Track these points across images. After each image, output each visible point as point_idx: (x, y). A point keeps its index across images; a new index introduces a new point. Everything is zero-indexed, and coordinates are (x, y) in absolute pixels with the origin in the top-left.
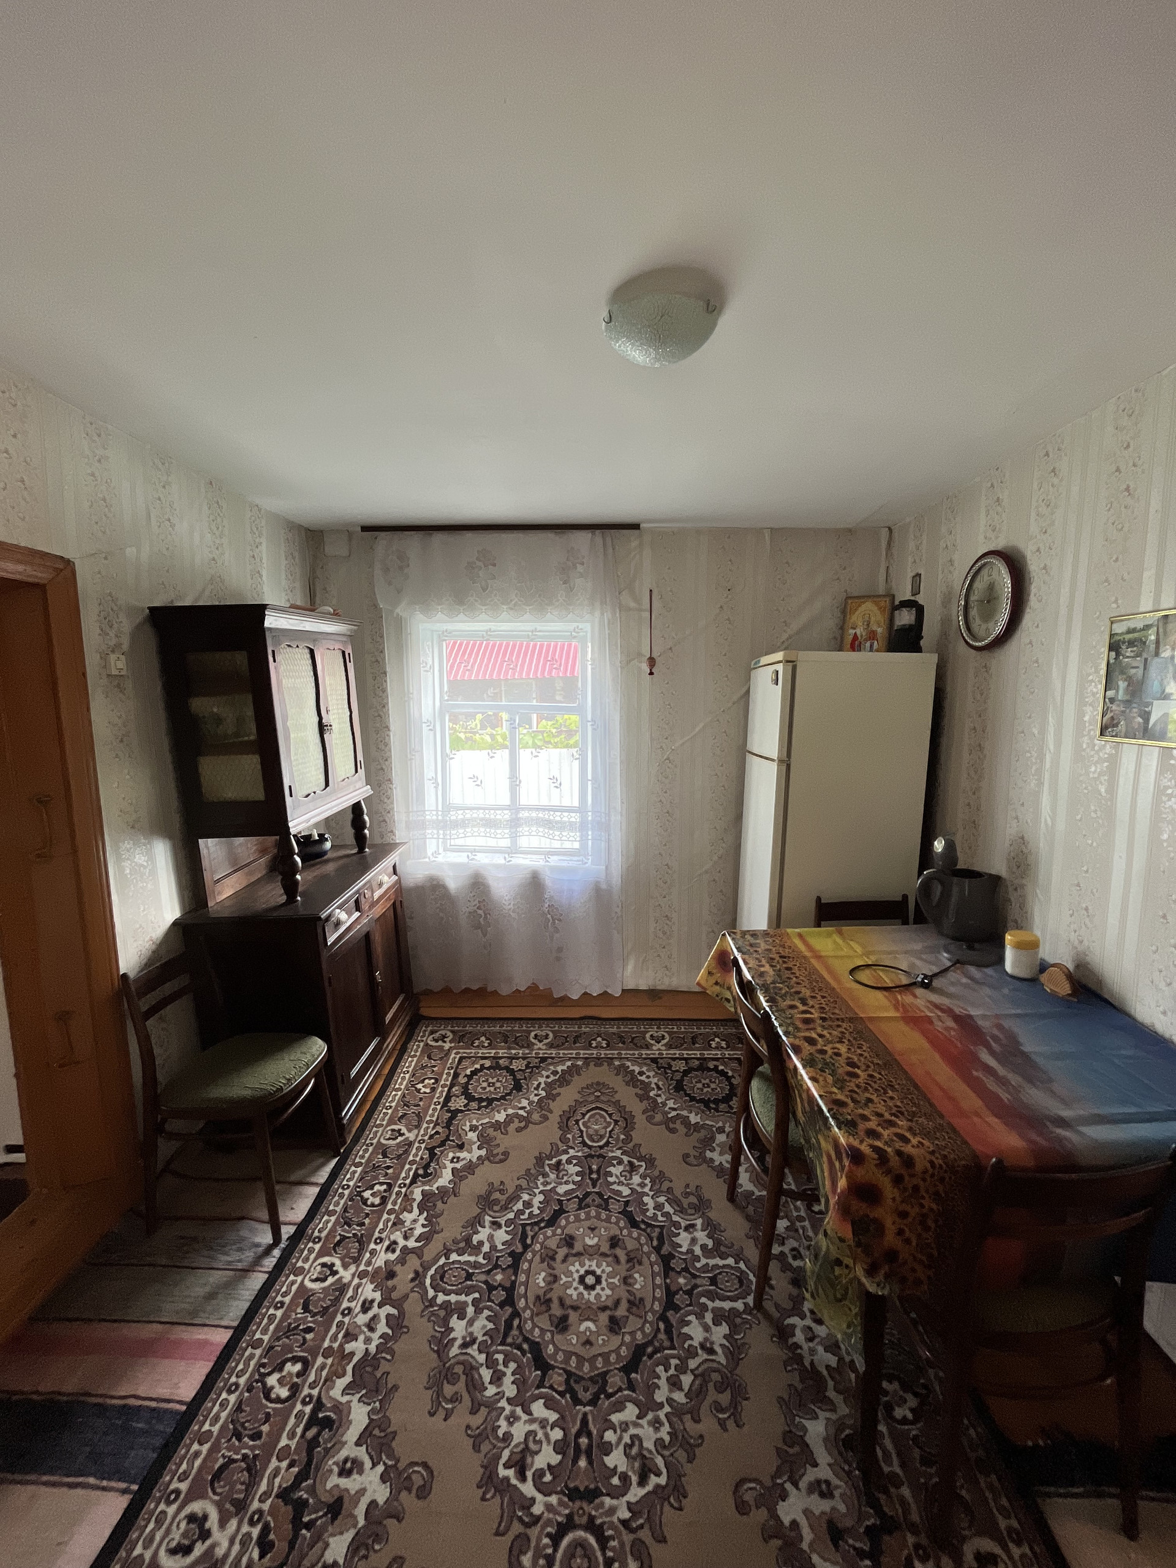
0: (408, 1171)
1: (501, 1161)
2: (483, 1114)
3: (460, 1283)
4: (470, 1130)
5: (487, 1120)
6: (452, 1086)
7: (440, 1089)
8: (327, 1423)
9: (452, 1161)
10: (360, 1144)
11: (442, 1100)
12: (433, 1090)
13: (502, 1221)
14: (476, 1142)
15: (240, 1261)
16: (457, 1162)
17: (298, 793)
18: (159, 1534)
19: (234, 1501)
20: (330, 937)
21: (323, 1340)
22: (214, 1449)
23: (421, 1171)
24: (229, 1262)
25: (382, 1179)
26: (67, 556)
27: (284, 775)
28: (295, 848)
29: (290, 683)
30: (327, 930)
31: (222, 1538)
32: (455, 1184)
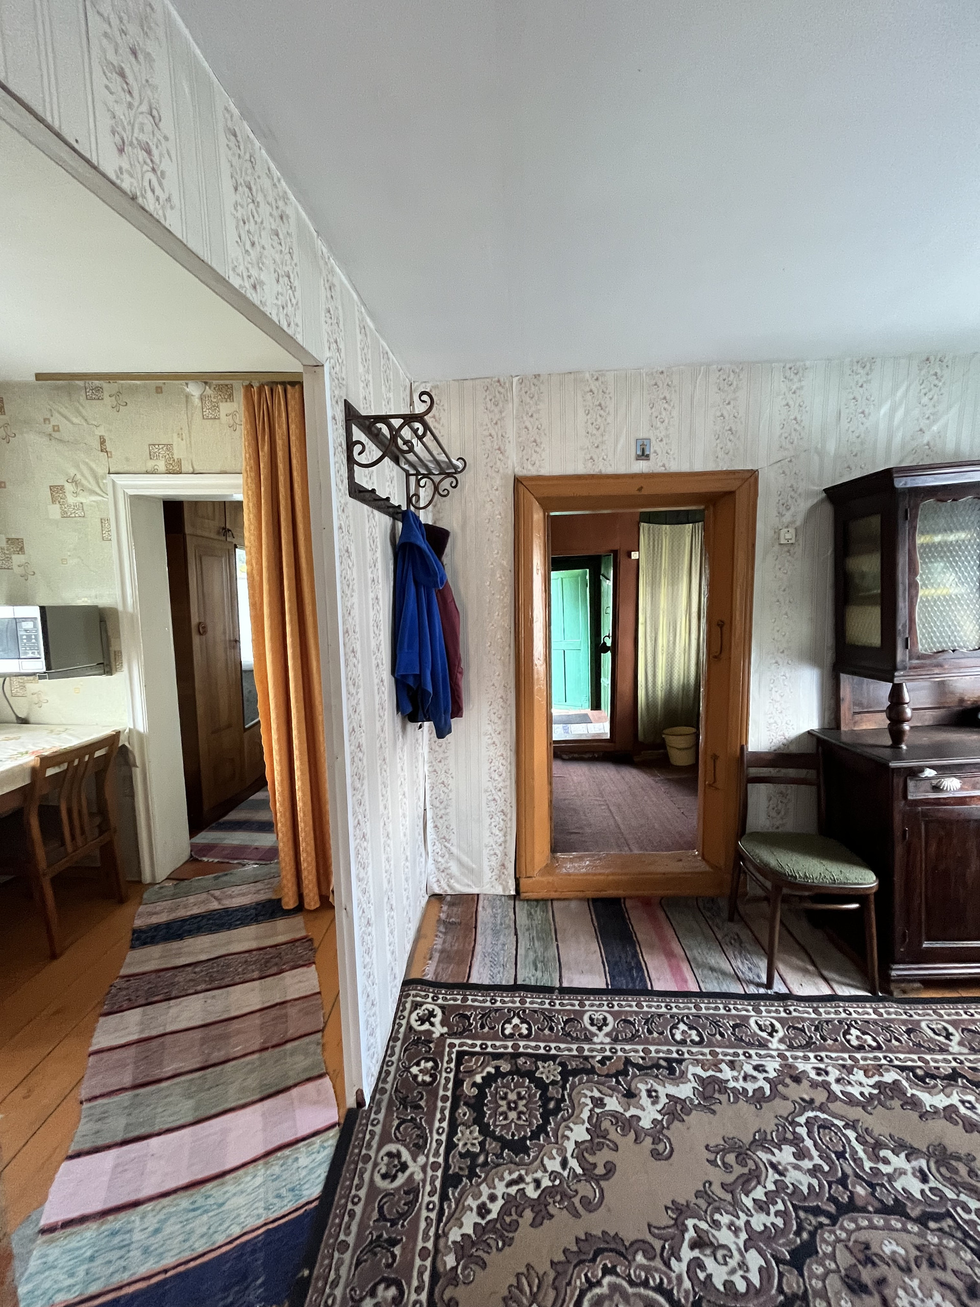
0: (910, 1059)
3: (828, 1147)
8: (672, 1071)
9: (962, 1102)
10: (900, 1006)
15: (743, 973)
16: (967, 1108)
17: (920, 647)
18: (595, 1008)
19: (617, 1035)
20: (916, 792)
21: (719, 1047)
22: (637, 1013)
23: (920, 1072)
24: (738, 968)
25: (880, 1039)
26: (755, 468)
27: (900, 627)
28: (907, 698)
29: (938, 538)
30: (911, 784)
31: (601, 1038)
32: (935, 1113)
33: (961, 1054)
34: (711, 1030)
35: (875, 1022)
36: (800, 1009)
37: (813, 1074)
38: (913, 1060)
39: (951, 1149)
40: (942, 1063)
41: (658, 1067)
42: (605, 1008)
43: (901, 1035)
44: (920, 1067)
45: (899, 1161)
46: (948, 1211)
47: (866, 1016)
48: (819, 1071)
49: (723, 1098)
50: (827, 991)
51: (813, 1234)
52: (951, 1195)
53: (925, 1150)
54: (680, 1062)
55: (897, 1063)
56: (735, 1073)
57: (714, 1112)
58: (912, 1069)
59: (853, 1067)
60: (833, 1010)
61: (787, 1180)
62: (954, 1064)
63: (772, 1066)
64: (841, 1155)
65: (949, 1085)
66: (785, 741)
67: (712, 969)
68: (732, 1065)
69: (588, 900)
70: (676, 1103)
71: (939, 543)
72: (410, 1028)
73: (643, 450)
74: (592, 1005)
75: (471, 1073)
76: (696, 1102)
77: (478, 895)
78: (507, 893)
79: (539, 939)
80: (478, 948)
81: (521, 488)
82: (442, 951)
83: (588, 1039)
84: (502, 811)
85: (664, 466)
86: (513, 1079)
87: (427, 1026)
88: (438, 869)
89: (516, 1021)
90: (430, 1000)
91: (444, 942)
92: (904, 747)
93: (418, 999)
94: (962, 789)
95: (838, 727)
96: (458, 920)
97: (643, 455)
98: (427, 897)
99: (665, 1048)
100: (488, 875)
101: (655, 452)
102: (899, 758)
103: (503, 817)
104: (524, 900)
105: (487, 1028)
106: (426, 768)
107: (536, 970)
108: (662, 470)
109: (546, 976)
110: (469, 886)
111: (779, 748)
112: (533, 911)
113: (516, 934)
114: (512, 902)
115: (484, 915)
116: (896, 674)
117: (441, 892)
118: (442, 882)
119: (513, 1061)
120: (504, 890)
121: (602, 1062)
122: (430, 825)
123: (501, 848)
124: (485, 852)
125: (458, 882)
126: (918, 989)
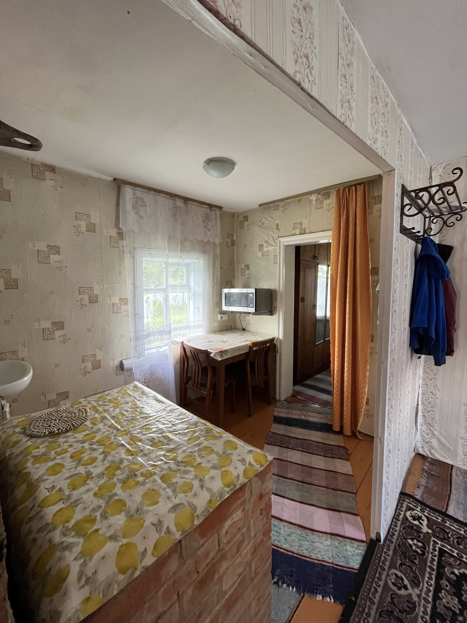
72: (405, 518)
75: (451, 565)
77: (452, 466)
82: (426, 487)
87: (417, 523)
90: (419, 510)
91: (427, 483)
93: (411, 506)
96: (437, 475)
98: (414, 454)
106: (421, 381)
110: (445, 457)
115: (457, 479)
117: (424, 454)
118: (426, 448)
122: (420, 414)
124: (461, 441)
125: (437, 452)
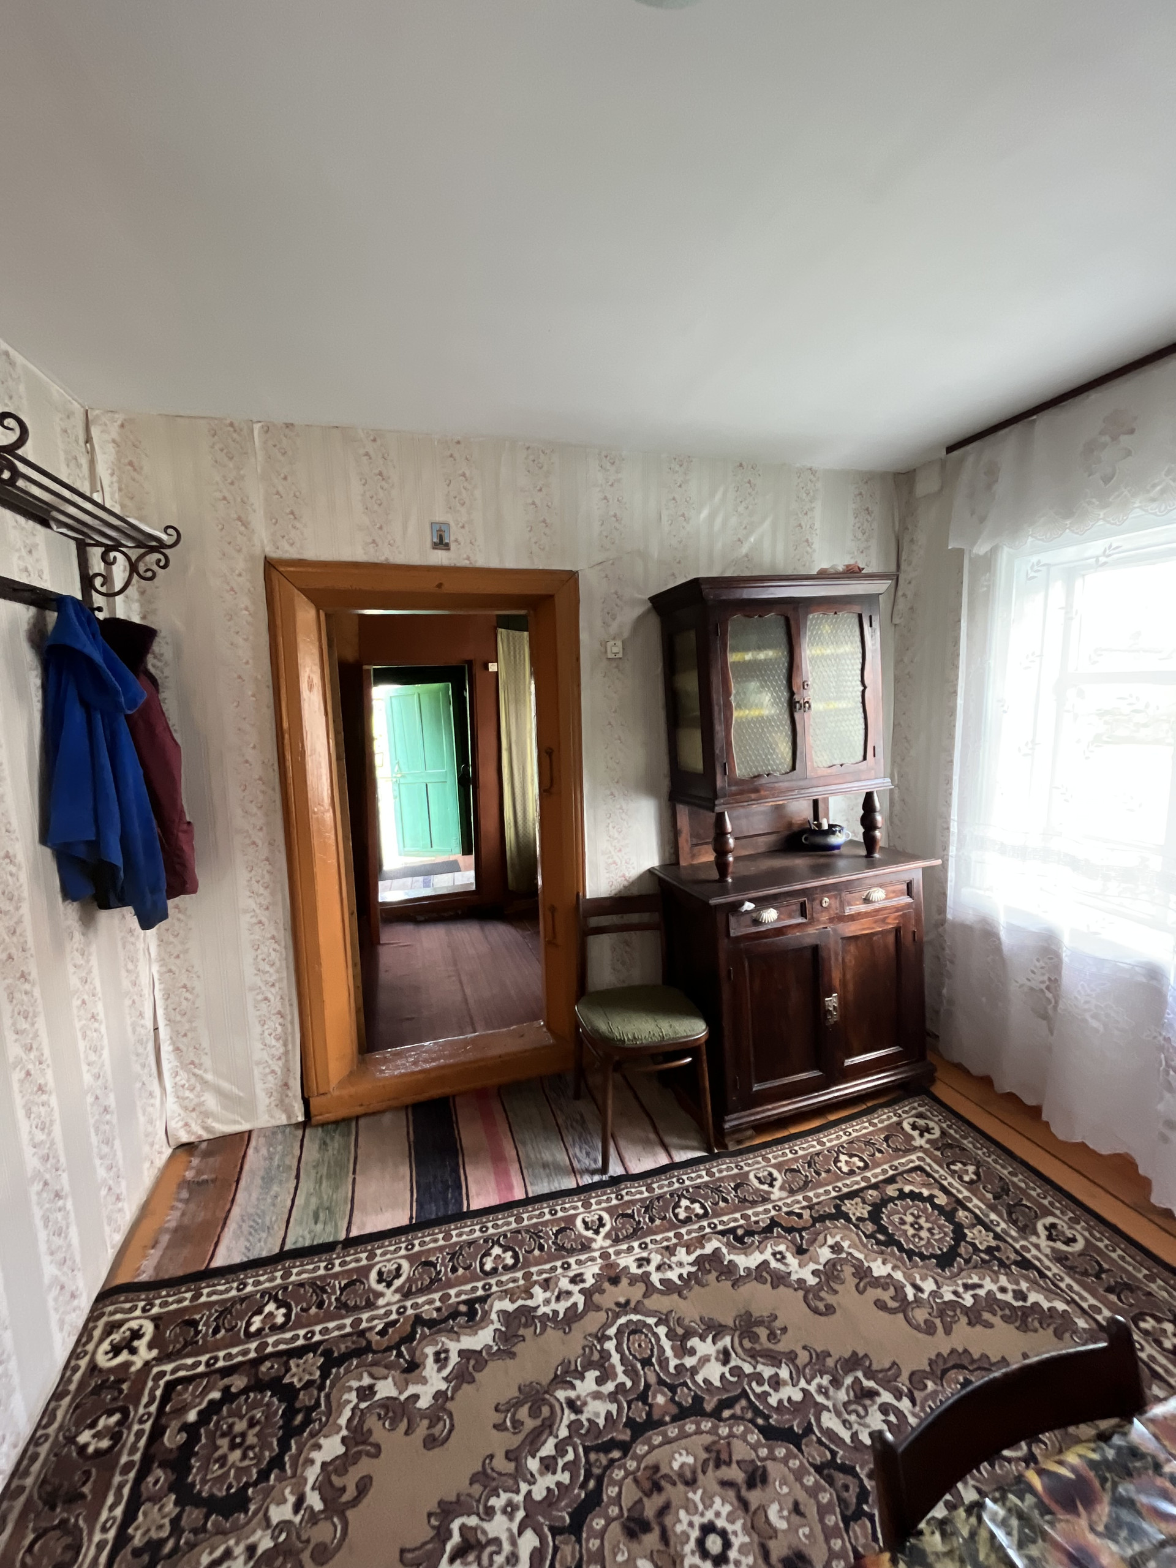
0: (733, 1220)
1: (816, 1311)
2: (865, 1246)
3: (634, 1357)
4: (831, 1247)
5: (861, 1256)
6: (875, 1187)
7: (858, 1178)
8: (471, 1314)
9: (774, 1254)
10: (733, 1159)
11: (845, 1190)
12: (852, 1173)
13: (734, 1361)
14: (818, 1263)
15: (579, 1161)
16: (778, 1260)
17: (737, 772)
18: (389, 1256)
19: (410, 1287)
20: (738, 929)
21: (536, 1265)
22: (441, 1249)
23: (740, 1232)
24: (575, 1156)
25: (708, 1204)
26: (574, 569)
27: (717, 752)
28: (729, 827)
29: (748, 656)
30: (733, 920)
31: (390, 1296)
32: (748, 1275)
33: (780, 1199)
34: (530, 1245)
35: (706, 1185)
36: (633, 1190)
37: (634, 1269)
38: (736, 1220)
39: (756, 1314)
40: (760, 1215)
41: (455, 1314)
42: (403, 1252)
43: (729, 1193)
44: (741, 1226)
45: (704, 1347)
46: (744, 1390)
47: (699, 1181)
48: (642, 1262)
49: (527, 1332)
50: (663, 1160)
51: (600, 1480)
52: (748, 1369)
53: (731, 1324)
54: (483, 1300)
55: (720, 1228)
56: (548, 1294)
57: (512, 1355)
58: (732, 1231)
59: (676, 1245)
60: (666, 1182)
61: (583, 1418)
62: (773, 1213)
63: (591, 1272)
64: (646, 1362)
65: (767, 1238)
66: (626, 883)
67: (545, 1166)
68: (546, 1285)
69: (407, 1107)
70: (468, 1360)
71: (750, 661)
72: (93, 1368)
73: (441, 538)
74: (384, 1254)
75: (184, 1409)
76: (495, 1348)
77: (250, 1132)
78: (294, 1121)
79: (329, 1176)
80: (236, 1211)
81: (275, 575)
82: (176, 1230)
83: (370, 1305)
84: (279, 1013)
85: (468, 558)
86: (248, 1397)
87: (124, 1356)
88: (186, 1108)
89: (271, 1307)
90: (138, 1313)
91: (183, 1214)
92: (730, 880)
93: (118, 1316)
94: (779, 919)
95: (677, 863)
96: (213, 1176)
97: (441, 544)
98: (168, 1152)
99: (468, 1287)
100: (263, 1100)
101: (456, 541)
102: (724, 891)
103: (281, 1020)
104: (317, 1126)
105: (223, 1332)
107: (316, 1223)
108: (465, 563)
109: (329, 1228)
110: (235, 1122)
111: (620, 892)
112: (328, 1141)
113: (298, 1177)
114: (300, 1133)
115: (255, 1158)
116: (717, 802)
117: (192, 1139)
118: (193, 1125)
119: (253, 1371)
120: (289, 1118)
121: (383, 1333)
122: (166, 1048)
123: (280, 1063)
124: (257, 1072)
125: (216, 1119)
126: (751, 1138)
